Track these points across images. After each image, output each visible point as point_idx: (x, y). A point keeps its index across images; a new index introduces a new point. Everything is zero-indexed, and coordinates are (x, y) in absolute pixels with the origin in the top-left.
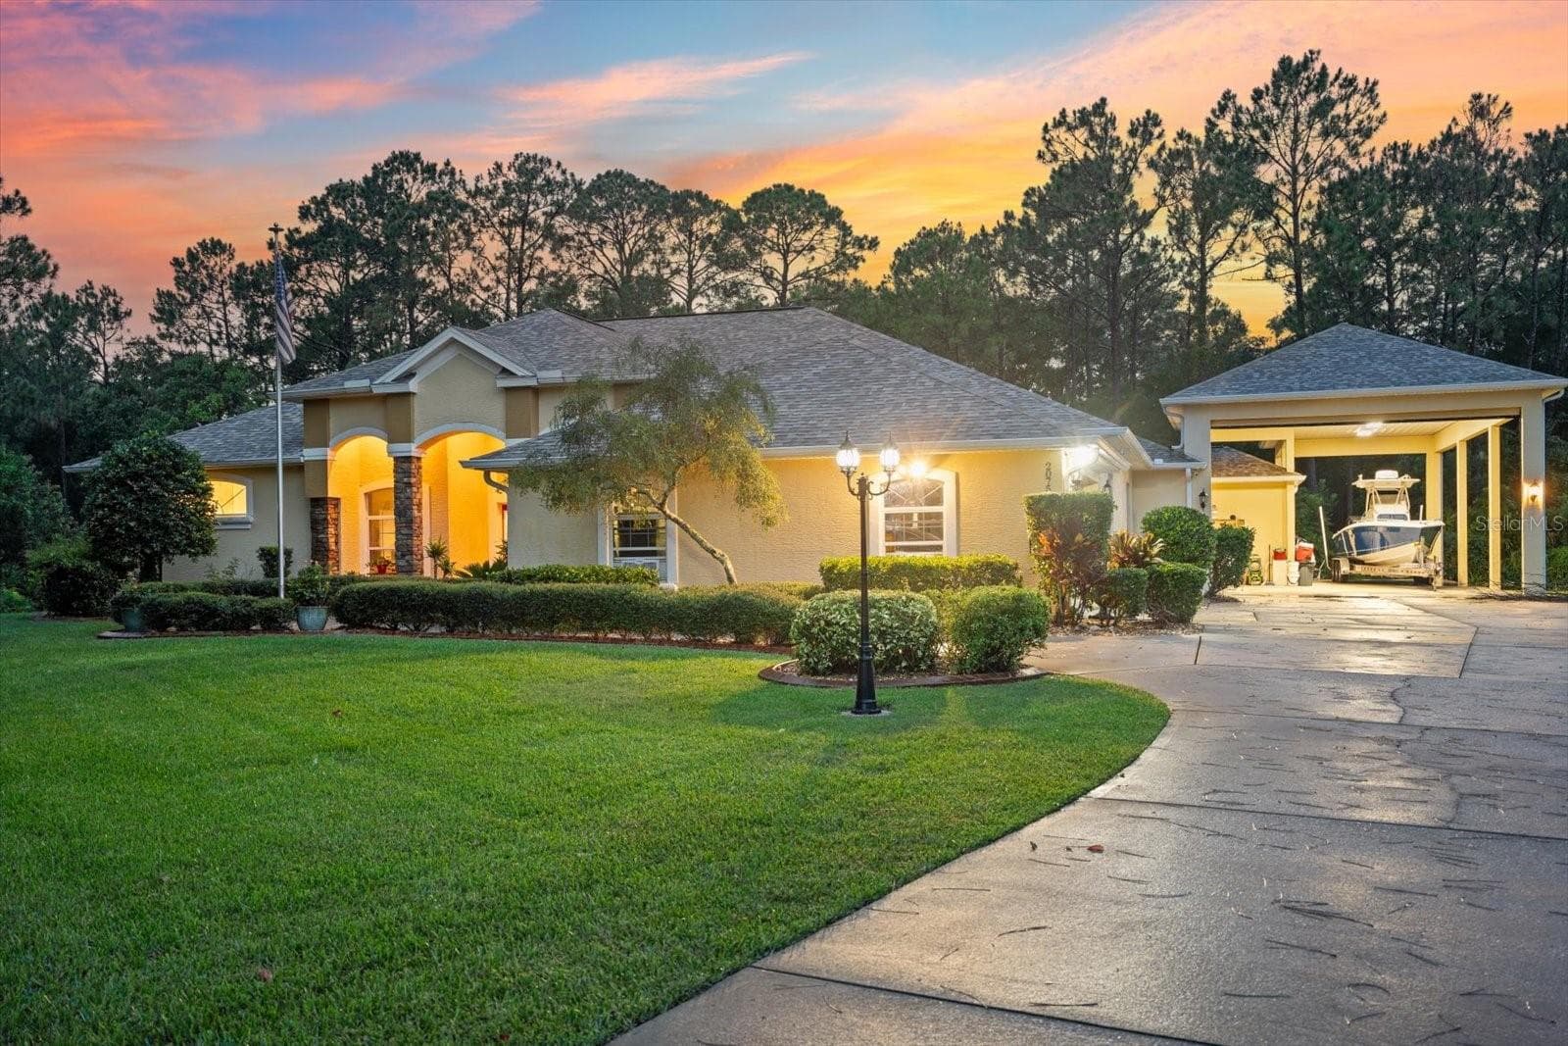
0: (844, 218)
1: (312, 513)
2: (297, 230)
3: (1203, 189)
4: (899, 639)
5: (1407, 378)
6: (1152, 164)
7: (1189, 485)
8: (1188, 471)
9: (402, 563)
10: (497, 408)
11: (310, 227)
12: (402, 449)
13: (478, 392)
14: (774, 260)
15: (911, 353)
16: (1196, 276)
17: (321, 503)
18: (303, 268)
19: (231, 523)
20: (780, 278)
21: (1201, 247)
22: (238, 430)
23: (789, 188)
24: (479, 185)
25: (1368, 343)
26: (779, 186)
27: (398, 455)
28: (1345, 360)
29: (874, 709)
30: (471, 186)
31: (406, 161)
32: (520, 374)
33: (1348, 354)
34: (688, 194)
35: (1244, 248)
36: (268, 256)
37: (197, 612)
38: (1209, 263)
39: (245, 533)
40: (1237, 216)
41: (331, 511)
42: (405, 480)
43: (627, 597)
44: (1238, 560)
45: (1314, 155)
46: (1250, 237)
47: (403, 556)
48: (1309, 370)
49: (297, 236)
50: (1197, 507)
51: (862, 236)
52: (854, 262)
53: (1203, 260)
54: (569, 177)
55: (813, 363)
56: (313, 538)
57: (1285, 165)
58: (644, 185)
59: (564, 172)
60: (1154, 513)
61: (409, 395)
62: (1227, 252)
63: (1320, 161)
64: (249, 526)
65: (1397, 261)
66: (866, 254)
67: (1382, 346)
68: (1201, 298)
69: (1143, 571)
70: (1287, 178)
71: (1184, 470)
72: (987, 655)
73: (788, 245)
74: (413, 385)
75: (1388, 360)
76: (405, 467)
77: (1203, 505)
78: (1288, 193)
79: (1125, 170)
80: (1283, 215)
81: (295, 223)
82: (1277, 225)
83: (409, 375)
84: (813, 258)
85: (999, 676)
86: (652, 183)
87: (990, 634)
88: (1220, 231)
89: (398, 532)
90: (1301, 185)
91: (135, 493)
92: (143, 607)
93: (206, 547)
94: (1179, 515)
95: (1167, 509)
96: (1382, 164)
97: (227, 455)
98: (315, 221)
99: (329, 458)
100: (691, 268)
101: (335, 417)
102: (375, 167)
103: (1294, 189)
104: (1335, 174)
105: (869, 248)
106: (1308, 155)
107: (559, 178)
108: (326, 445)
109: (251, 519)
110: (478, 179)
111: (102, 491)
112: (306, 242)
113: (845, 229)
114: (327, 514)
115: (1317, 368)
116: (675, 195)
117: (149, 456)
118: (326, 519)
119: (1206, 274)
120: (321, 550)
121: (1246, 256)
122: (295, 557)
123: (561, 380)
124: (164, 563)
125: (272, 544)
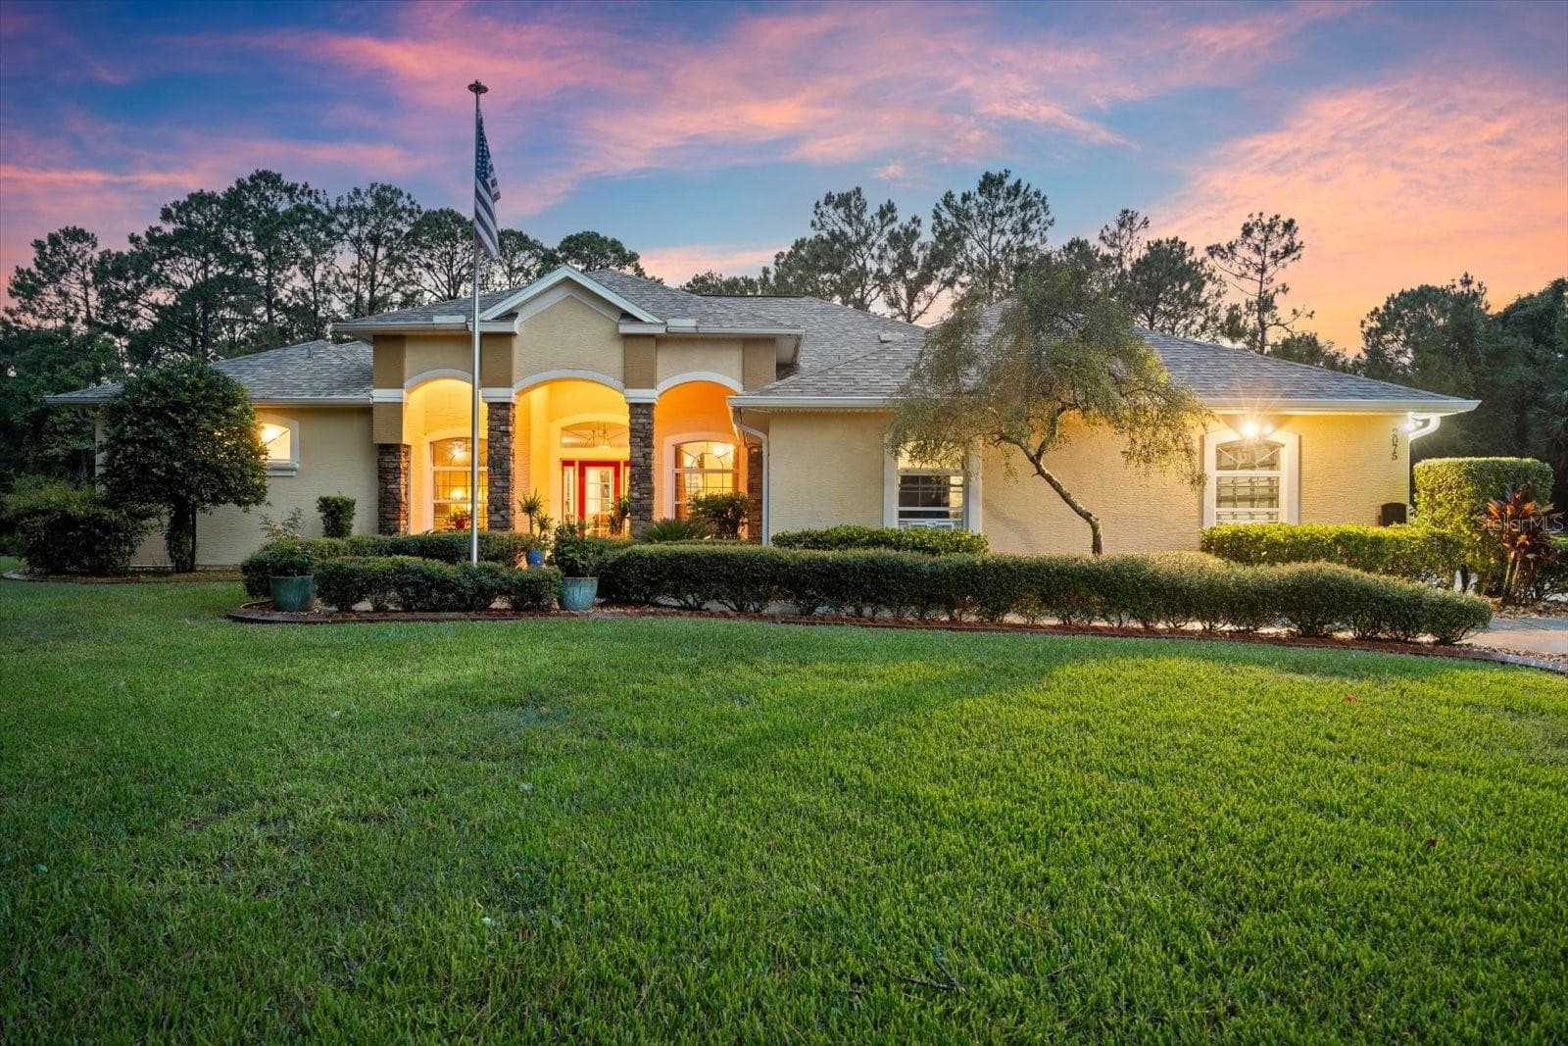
1: (379, 461)
2: (159, 229)
9: (495, 518)
10: (615, 355)
11: (169, 228)
12: (499, 394)
13: (593, 336)
17: (392, 450)
19: (282, 469)
24: (340, 204)
27: (492, 400)
30: (333, 205)
31: (270, 179)
32: (646, 320)
36: (127, 248)
39: (287, 480)
41: (403, 459)
42: (502, 428)
47: (497, 510)
49: (157, 234)
54: (415, 208)
56: (381, 488)
59: (412, 203)
61: (512, 335)
64: (294, 474)
74: (516, 326)
76: (500, 413)
81: (157, 222)
83: (510, 315)
89: (491, 483)
91: (179, 427)
93: (257, 495)
97: (267, 392)
98: (175, 223)
99: (404, 401)
101: (412, 357)
102: (238, 182)
107: (408, 207)
108: (401, 387)
109: (297, 466)
110: (339, 200)
111: (131, 423)
112: (165, 241)
114: (399, 463)
117: (194, 384)
118: (398, 468)
120: (390, 505)
122: (357, 508)
123: (694, 330)
124: (198, 510)
125: (331, 493)
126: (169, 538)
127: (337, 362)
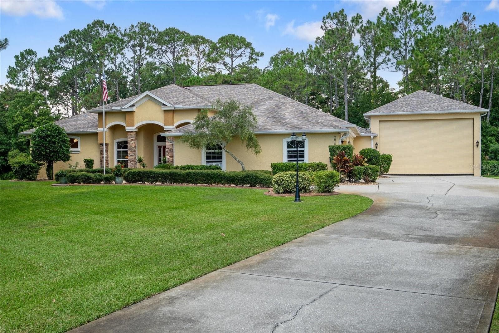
0: (252, 46)
1: (100, 148)
2: (59, 46)
3: (375, 40)
4: (302, 184)
5: (439, 108)
6: (359, 31)
7: (372, 141)
8: (372, 137)
9: (130, 164)
11: (63, 45)
12: (131, 129)
13: (155, 111)
14: (228, 60)
15: (287, 100)
16: (372, 69)
17: (103, 145)
18: (59, 60)
19: (76, 151)
20: (230, 67)
21: (374, 60)
22: (73, 122)
23: (234, 36)
24: (126, 32)
25: (428, 96)
26: (230, 35)
28: (421, 102)
29: (300, 200)
32: (169, 106)
33: (422, 100)
34: (198, 37)
35: (389, 60)
36: (48, 55)
37: (85, 178)
38: (377, 65)
39: (78, 154)
40: (387, 49)
41: (106, 148)
42: (132, 138)
43: (218, 174)
44: (387, 165)
45: (412, 30)
46: (390, 56)
47: (130, 162)
48: (409, 105)
50: (375, 148)
51: (258, 52)
52: (255, 61)
53: (375, 64)
54: (156, 30)
55: (263, 105)
56: (100, 156)
57: (402, 33)
58: (182, 33)
59: (155, 28)
60: (363, 150)
61: (133, 112)
62: (383, 61)
63: (414, 32)
64: (79, 152)
65: (440, 64)
66: (260, 58)
67: (432, 98)
68: (374, 76)
69: (362, 167)
70: (403, 37)
71: (370, 136)
72: (325, 188)
73: (233, 55)
74: (134, 109)
75: (434, 102)
76: (131, 134)
77: (376, 148)
78: (404, 43)
79: (350, 33)
80: (402, 50)
81: (58, 43)
82: (400, 53)
83: (133, 106)
84: (241, 59)
85: (328, 194)
86: (185, 32)
87: (326, 183)
88: (381, 54)
89: (129, 154)
90: (408, 40)
92: (67, 177)
93: (68, 158)
94: (370, 151)
95: (367, 149)
96: (435, 32)
97: (72, 130)
98: (65, 43)
99: (106, 131)
100: (199, 62)
101: (108, 118)
102: (88, 25)
103: (405, 42)
104: (419, 37)
105: (261, 56)
106: (410, 30)
107: (153, 30)
108: (105, 127)
109: (80, 150)
110: (125, 30)
112: (61, 50)
113: (253, 49)
115: (412, 104)
116: (194, 37)
119: (376, 69)
120: (103, 160)
121: (389, 63)
122: (95, 162)
123: (182, 108)
124: (54, 163)
125: (88, 158)
126: (47, 170)
127: (92, 118)
